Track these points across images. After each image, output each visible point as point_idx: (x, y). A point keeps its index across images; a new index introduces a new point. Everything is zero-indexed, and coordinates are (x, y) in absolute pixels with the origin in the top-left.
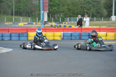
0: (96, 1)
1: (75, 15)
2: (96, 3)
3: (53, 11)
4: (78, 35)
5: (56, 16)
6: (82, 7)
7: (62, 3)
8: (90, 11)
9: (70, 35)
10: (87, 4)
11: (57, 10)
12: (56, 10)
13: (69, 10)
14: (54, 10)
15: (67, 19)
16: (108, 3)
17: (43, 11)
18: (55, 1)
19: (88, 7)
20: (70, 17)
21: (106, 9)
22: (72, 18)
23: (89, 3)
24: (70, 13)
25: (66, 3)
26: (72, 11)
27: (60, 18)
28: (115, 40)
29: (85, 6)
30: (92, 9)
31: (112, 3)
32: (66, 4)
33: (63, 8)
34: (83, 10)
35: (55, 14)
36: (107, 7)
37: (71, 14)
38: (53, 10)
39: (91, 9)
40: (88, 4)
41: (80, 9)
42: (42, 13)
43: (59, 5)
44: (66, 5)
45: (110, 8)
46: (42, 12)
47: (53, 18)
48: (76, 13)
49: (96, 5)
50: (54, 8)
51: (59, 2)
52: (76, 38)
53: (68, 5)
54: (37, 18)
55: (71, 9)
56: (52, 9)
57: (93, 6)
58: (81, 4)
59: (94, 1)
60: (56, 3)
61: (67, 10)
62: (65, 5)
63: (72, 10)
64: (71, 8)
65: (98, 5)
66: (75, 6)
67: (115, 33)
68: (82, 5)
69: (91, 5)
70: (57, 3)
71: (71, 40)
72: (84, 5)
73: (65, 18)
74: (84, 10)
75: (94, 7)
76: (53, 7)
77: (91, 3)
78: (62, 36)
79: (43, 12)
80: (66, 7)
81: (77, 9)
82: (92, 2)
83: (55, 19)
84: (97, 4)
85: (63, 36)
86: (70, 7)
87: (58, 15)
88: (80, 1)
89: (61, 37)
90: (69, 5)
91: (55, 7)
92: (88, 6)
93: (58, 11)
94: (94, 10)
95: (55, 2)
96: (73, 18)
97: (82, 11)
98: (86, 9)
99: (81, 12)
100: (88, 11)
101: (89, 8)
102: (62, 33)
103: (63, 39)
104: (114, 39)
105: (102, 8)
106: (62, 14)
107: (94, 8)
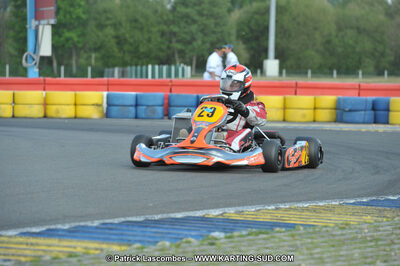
0: (212, 16)
1: (139, 58)
2: (211, 22)
3: (63, 46)
4: (160, 102)
5: (74, 62)
6: (163, 34)
7: (95, 19)
8: (190, 47)
9: (133, 103)
10: (183, 24)
11: (78, 42)
12: (76, 39)
13: (120, 41)
14: (68, 40)
15: (113, 73)
16: (253, 22)
17: (36, 18)
18: (72, 9)
19: (186, 33)
20: (124, 64)
21: (244, 43)
22: (129, 68)
23: (189, 21)
24: (124, 52)
25: (108, 19)
26: (131, 44)
27: (89, 69)
28: (284, 120)
29: (175, 29)
30: (199, 42)
31: (268, 21)
32: (108, 22)
33: (100, 34)
34: (167, 43)
35: (70, 57)
36: (250, 35)
37: (128, 58)
38: (62, 39)
39: (194, 39)
40: (186, 22)
41: (159, 39)
42: (33, 28)
43: (84, 24)
44: (111, 25)
45: (257, 39)
46: (32, 23)
47: (62, 68)
48: (143, 53)
49: (213, 26)
50: (67, 34)
51: (84, 13)
52: (154, 112)
53: (115, 26)
54: (7, 67)
55: (125, 40)
56: (60, 36)
57: (202, 31)
58: (159, 23)
59: (205, 12)
60: (74, 16)
61: (113, 42)
62: (106, 26)
63: (131, 41)
64: (127, 36)
65: (219, 29)
66: (142, 29)
67: (285, 99)
68: (165, 28)
69: (194, 28)
70: (78, 18)
71: (136, 117)
72: (172, 27)
73: (106, 70)
74: (171, 42)
75: (205, 35)
76: (65, 30)
77: (194, 22)
78: (105, 105)
79: (37, 23)
80: (110, 31)
81: (149, 40)
82: (197, 18)
83: (72, 71)
84: (217, 24)
85: (109, 105)
86: (122, 31)
87: (82, 61)
88: (156, 11)
89: (100, 109)
90: (120, 24)
91: (69, 30)
92: (186, 30)
93: (80, 45)
94: (204, 42)
95: (70, 13)
96: (134, 68)
97: (164, 47)
98: (178, 41)
99: (161, 50)
100: (183, 48)
101: (188, 38)
102: (105, 93)
103: (107, 115)
104: (281, 118)
105: (233, 38)
106: (93, 55)
107: (206, 39)
